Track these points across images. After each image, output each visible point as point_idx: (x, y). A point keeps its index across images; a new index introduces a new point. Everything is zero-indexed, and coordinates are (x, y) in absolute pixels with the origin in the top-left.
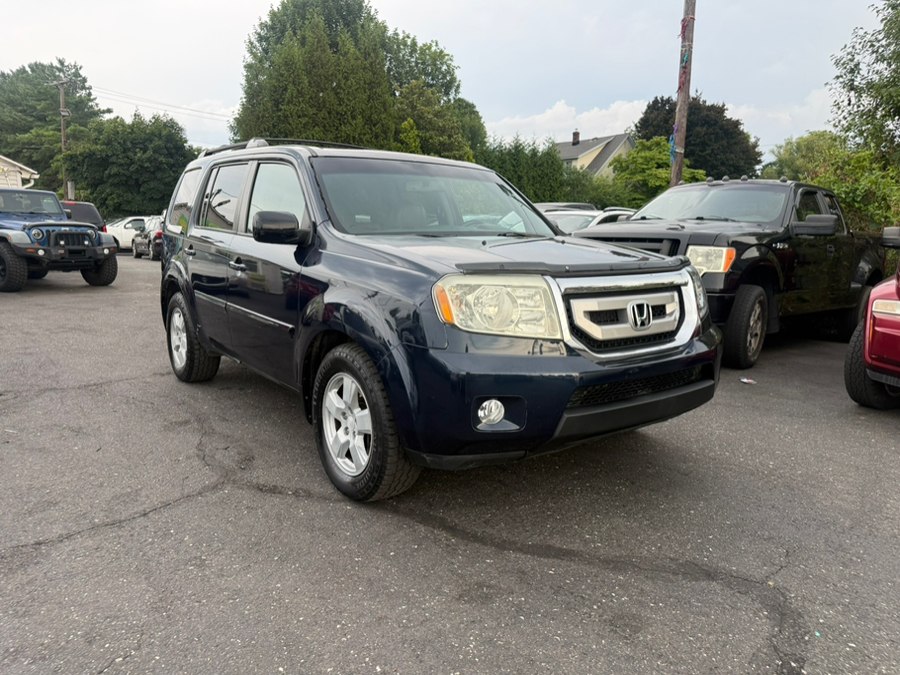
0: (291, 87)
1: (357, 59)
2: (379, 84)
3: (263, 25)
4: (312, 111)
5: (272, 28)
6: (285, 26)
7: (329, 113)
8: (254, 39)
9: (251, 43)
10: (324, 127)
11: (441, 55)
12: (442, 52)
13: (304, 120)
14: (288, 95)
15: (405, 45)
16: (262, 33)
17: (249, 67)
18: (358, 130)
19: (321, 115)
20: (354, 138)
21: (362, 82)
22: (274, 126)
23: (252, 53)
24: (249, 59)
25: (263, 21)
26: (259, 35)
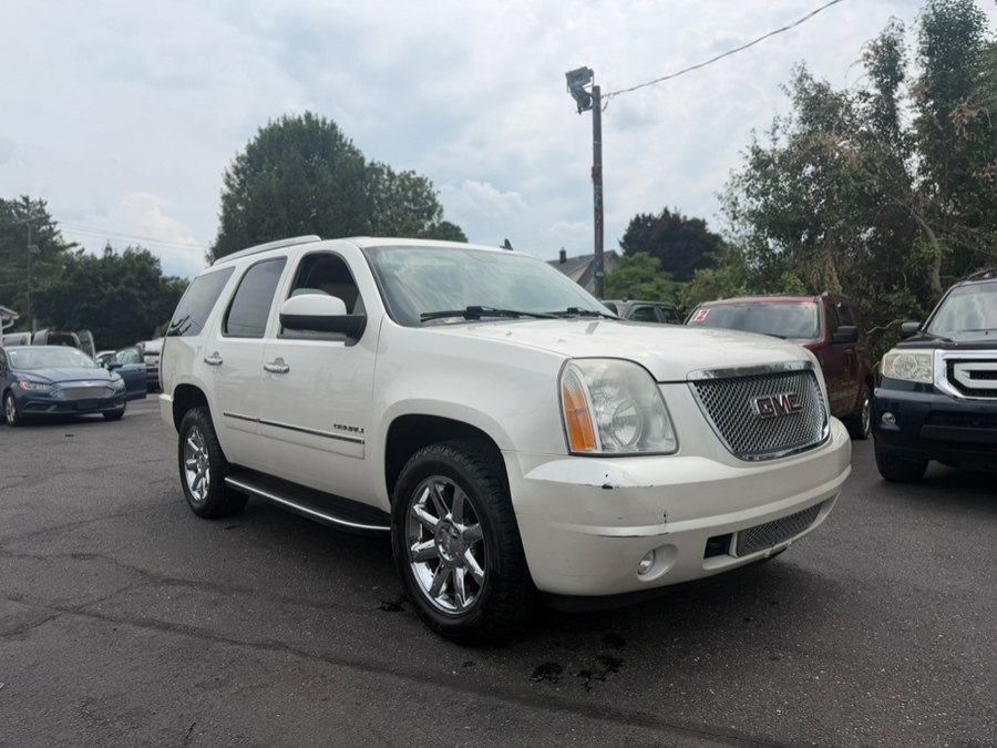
3: (239, 159)
5: (249, 161)
8: (231, 171)
9: (228, 176)
11: (420, 182)
12: (421, 179)
15: (383, 173)
16: (239, 166)
17: (226, 198)
23: (228, 184)
24: (226, 190)
25: (240, 155)
26: (236, 168)
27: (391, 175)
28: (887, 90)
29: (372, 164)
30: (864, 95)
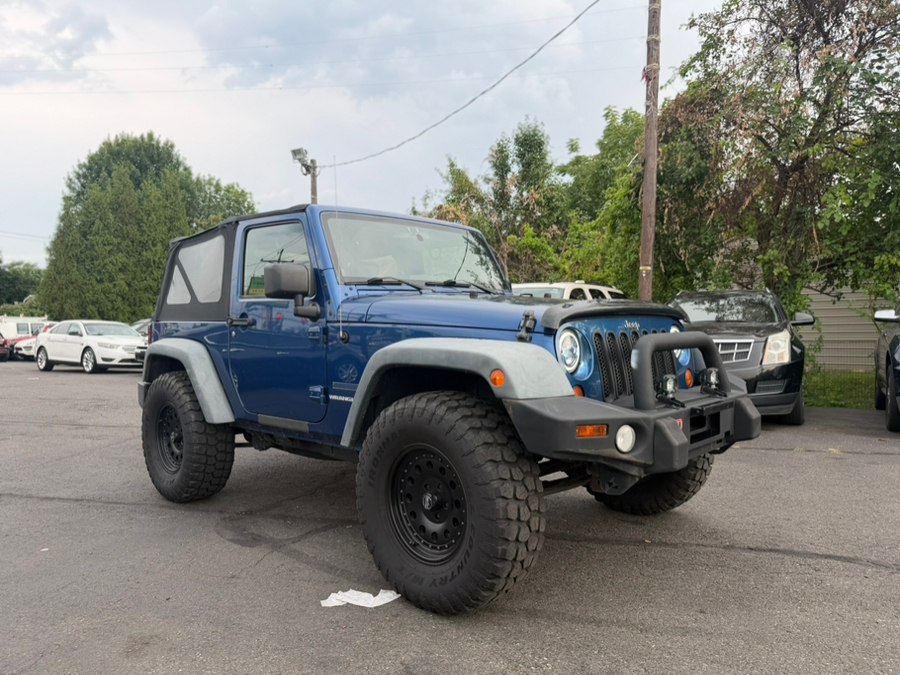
0: (97, 222)
1: (159, 199)
2: (179, 219)
3: (80, 166)
4: (116, 241)
5: (89, 168)
6: (101, 168)
7: (133, 242)
8: (73, 176)
9: (70, 180)
10: (128, 252)
11: (243, 194)
12: (243, 191)
13: (108, 248)
14: (94, 228)
15: (211, 184)
16: (81, 172)
17: (66, 199)
18: (158, 255)
19: (124, 243)
20: (154, 261)
21: (163, 218)
22: (81, 253)
23: (69, 186)
24: (68, 192)
25: (82, 162)
26: (78, 174)
27: (218, 188)
28: (502, 178)
29: (198, 179)
30: (487, 180)
